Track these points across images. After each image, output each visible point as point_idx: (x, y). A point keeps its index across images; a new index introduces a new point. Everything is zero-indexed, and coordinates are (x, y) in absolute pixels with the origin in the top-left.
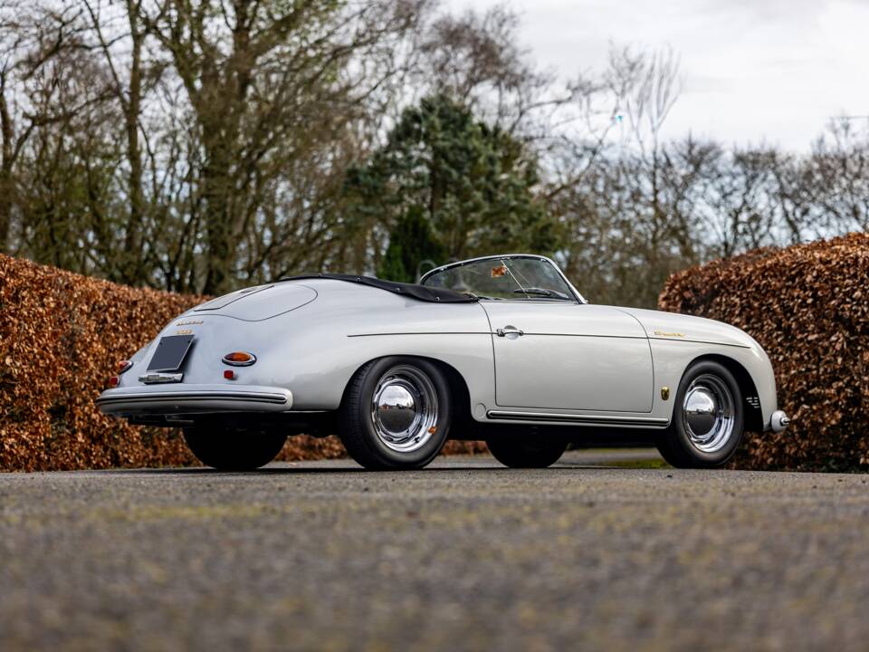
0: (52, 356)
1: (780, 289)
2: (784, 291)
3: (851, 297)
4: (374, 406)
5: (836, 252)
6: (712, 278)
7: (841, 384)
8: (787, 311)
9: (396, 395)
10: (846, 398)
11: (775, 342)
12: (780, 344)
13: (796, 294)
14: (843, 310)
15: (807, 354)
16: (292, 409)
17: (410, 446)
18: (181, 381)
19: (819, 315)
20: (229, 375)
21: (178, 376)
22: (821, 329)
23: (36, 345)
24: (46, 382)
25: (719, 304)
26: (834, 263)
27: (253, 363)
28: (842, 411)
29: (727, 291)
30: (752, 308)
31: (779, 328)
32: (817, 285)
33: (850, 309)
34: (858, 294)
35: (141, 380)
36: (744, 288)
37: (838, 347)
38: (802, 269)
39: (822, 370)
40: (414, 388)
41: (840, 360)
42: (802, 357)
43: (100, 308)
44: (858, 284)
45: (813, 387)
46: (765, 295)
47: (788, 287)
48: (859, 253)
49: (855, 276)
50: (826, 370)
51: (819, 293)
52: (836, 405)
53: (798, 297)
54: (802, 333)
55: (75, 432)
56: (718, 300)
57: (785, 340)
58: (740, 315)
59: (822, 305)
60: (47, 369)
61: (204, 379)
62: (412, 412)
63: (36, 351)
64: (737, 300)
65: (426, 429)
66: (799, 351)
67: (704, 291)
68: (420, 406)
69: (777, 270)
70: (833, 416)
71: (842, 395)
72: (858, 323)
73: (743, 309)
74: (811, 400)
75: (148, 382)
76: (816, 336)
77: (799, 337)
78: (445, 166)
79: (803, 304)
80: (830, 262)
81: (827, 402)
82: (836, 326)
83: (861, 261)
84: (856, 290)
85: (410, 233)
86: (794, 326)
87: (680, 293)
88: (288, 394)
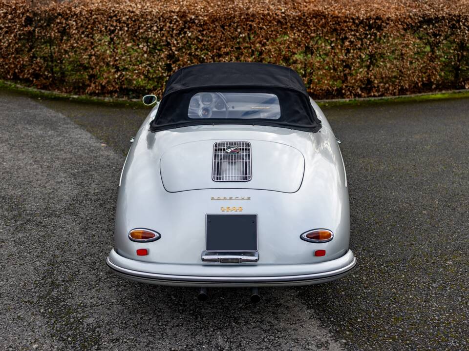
64: (74, 23)
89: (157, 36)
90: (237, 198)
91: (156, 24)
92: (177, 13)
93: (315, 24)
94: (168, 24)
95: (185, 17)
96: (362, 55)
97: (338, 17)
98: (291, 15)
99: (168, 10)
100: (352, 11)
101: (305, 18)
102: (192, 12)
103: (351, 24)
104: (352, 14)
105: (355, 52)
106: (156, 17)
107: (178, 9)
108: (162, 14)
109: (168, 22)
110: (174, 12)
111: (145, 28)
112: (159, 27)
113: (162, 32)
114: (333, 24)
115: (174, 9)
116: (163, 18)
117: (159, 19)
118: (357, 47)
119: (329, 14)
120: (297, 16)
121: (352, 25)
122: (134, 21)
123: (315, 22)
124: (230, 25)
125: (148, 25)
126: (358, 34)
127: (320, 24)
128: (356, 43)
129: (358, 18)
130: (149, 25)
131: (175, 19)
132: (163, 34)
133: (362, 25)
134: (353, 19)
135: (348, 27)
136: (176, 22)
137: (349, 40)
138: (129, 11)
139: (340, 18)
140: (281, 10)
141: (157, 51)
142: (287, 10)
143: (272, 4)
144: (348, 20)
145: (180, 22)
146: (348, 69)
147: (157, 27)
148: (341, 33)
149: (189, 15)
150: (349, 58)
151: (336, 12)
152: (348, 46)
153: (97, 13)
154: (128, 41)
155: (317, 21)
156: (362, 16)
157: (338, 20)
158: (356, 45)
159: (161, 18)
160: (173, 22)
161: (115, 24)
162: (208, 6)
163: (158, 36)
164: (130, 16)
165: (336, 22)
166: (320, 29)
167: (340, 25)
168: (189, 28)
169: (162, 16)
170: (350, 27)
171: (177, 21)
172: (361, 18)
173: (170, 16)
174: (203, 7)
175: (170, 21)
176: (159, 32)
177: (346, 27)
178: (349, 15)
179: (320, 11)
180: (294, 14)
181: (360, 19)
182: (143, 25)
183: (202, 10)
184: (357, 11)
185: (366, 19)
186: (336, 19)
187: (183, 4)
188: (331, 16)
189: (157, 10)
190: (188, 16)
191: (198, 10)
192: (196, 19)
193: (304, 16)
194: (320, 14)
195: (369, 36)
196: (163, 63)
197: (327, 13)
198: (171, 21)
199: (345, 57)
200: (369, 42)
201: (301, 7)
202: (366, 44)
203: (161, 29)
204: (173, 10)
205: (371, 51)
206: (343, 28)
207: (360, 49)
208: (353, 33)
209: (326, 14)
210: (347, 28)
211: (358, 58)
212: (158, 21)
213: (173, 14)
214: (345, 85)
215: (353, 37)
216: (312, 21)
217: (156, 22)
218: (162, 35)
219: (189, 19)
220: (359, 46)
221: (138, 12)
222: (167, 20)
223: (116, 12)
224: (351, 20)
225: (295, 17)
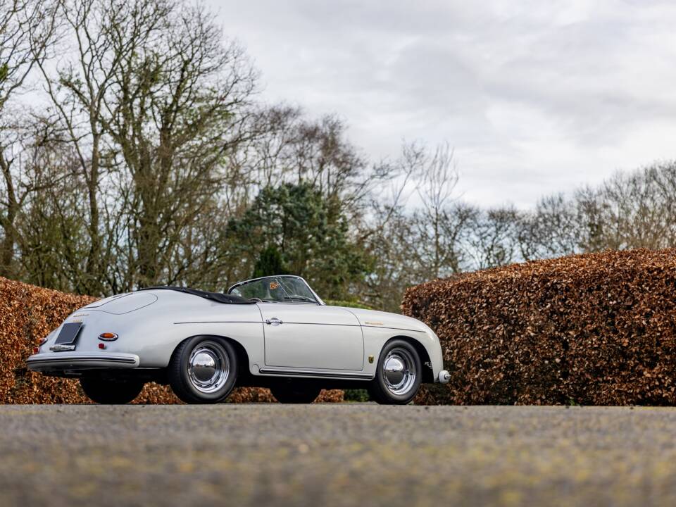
0: (16, 338)
1: (468, 298)
2: (470, 299)
3: (508, 303)
4: (190, 365)
5: (501, 275)
6: (429, 291)
7: (503, 356)
8: (472, 311)
9: (203, 359)
10: (505, 364)
11: (465, 331)
12: (468, 332)
13: (477, 301)
14: (503, 310)
15: (483, 338)
16: (139, 367)
17: (212, 389)
18: (74, 350)
19: (490, 314)
20: (102, 346)
21: (73, 347)
22: (492, 322)
23: (5, 330)
24: (12, 354)
25: (434, 307)
26: (499, 282)
27: (116, 339)
28: (504, 373)
29: (438, 299)
30: (452, 310)
31: (467, 322)
32: (489, 295)
33: (508, 310)
34: (512, 301)
35: (51, 349)
36: (447, 297)
37: (501, 333)
38: (480, 285)
39: (491, 347)
40: (215, 354)
41: (502, 341)
42: (480, 340)
43: (50, 308)
44: (513, 295)
45: (486, 358)
46: (459, 301)
47: (472, 296)
48: (513, 276)
49: (511, 289)
50: (494, 347)
51: (490, 300)
52: (499, 369)
53: (478, 303)
54: (480, 324)
55: (32, 385)
56: (432, 304)
57: (471, 329)
58: (445, 313)
59: (491, 307)
60: (12, 346)
61: (88, 349)
62: (214, 369)
63: (5, 334)
64: (443, 304)
65: (223, 379)
66: (479, 336)
67: (425, 299)
68: (219, 366)
69: (466, 286)
70: (498, 376)
71: (503, 363)
72: (513, 319)
73: (447, 310)
74: (486, 366)
75: (56, 350)
76: (488, 327)
77: (478, 327)
78: (291, 218)
79: (480, 308)
80: (496, 281)
81: (495, 367)
82: (499, 320)
83: (514, 280)
84: (511, 298)
85: (269, 262)
86: (475, 320)
87: (411, 300)
88: (137, 358)
90: (83, 315)
110: (537, 277)
124: (599, 288)
168: (551, 297)
192: (558, 284)
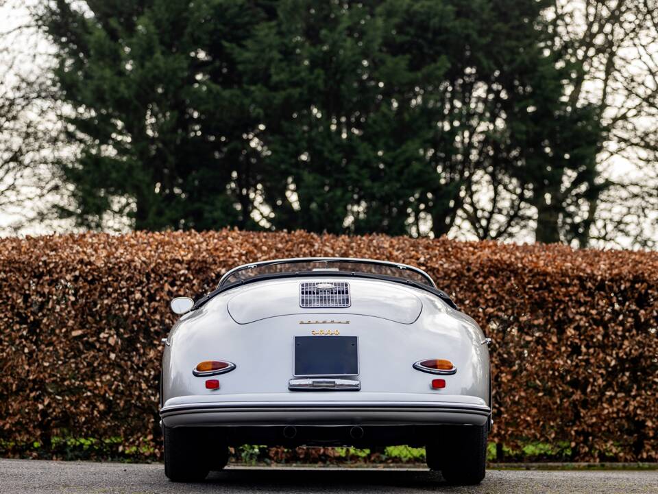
18: (356, 389)
27: (456, 371)
89: (140, 313)
90: (332, 322)
91: (140, 288)
92: (189, 263)
93: (493, 287)
94: (167, 287)
95: (204, 272)
96: (608, 358)
97: (546, 274)
98: (441, 269)
99: (169, 257)
100: (577, 263)
101: (471, 274)
102: (220, 262)
103: (576, 289)
104: (578, 268)
105: (592, 351)
106: (140, 272)
107: (189, 256)
108: (155, 267)
109: (166, 281)
111: (115, 295)
112: (147, 294)
113: (153, 304)
114: (534, 288)
115: (182, 257)
116: (157, 274)
117: (148, 276)
118: (595, 340)
119: (524, 269)
120: (453, 271)
121: (579, 291)
122: (91, 282)
123: (495, 282)
125: (121, 289)
126: (594, 312)
127: (506, 289)
128: (592, 333)
129: (592, 277)
130: (124, 290)
131: (183, 275)
132: (156, 310)
133: (602, 293)
134: (580, 278)
135: (570, 296)
136: (185, 281)
137: (576, 324)
138: (81, 261)
139: (551, 278)
140: (418, 259)
141: (139, 345)
142: (431, 259)
143: (398, 250)
144: (568, 281)
145: (195, 282)
146: (579, 392)
147: (143, 294)
148: (554, 309)
149: (213, 267)
150: (577, 366)
151: (542, 263)
152: (573, 336)
153: (8, 269)
154: (74, 325)
155: (498, 283)
156: (600, 273)
157: (545, 280)
158: (592, 337)
159: (153, 275)
160: (178, 283)
161: (46, 290)
162: (256, 251)
163: (144, 312)
164: (81, 271)
165: (541, 285)
166: (507, 298)
167: (551, 291)
169: (153, 270)
170: (575, 295)
171: (187, 280)
172: (599, 278)
173: (171, 270)
174: (244, 252)
175: (170, 280)
176: (147, 304)
177: (565, 295)
178: (570, 271)
179: (505, 262)
180: (446, 266)
181: (596, 280)
182: (110, 289)
183: (243, 258)
184: (591, 265)
185: (609, 281)
186: (541, 278)
187: (200, 247)
188: (530, 271)
189: (144, 259)
190: (212, 270)
191: (233, 258)
193: (469, 270)
194: (505, 267)
195: (621, 317)
196: (152, 373)
197: (520, 265)
198: (175, 280)
199: (569, 362)
200: (621, 328)
201: (462, 254)
202: (616, 335)
203: (151, 298)
204: (180, 258)
205: (628, 350)
206: (559, 298)
207: (602, 347)
208: (582, 309)
209: (518, 268)
210: (567, 299)
211: (599, 367)
212: (145, 280)
213: (177, 265)
214: (575, 428)
215: (584, 319)
216: (487, 281)
217: (142, 282)
218: (152, 310)
219: (213, 274)
220: (600, 337)
221: (100, 264)
222: (165, 278)
223: (52, 265)
224: (576, 281)
225: (449, 272)
